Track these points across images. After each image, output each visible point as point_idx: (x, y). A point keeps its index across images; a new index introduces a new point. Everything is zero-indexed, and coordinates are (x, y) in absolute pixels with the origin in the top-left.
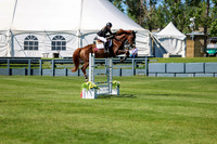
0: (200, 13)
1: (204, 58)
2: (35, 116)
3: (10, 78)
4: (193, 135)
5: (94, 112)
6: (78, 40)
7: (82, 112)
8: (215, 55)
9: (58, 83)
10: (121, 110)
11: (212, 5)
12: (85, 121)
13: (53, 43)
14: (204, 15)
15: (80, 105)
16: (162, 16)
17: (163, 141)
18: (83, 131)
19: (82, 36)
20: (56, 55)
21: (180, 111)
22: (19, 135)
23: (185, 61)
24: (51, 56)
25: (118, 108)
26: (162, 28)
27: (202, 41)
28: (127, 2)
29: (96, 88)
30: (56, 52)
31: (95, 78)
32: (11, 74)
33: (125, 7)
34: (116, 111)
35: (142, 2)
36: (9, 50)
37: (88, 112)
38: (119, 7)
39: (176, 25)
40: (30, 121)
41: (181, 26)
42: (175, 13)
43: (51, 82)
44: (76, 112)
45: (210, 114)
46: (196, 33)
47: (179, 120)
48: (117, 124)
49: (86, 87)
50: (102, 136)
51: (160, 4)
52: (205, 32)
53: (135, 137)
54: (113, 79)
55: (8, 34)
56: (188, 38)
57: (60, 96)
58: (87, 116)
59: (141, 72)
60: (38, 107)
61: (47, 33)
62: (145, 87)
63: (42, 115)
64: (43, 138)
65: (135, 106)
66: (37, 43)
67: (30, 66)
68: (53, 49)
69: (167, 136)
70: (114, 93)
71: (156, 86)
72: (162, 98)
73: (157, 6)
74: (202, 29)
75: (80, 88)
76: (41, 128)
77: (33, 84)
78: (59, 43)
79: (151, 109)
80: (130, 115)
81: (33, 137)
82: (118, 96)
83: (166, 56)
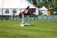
0: (52, 3)
1: (53, 15)
2: (8, 31)
3: (2, 21)
4: (50, 36)
5: (24, 30)
6: (20, 11)
7: (21, 30)
8: (55, 15)
9: (15, 22)
10: (31, 29)
11: (55, 2)
12: (21, 32)
13: (13, 12)
14: (53, 4)
15: (20, 28)
16: (42, 4)
17: (42, 37)
18: (21, 35)
19: (21, 10)
20: (14, 15)
21: (47, 29)
22: (4, 36)
23: (48, 16)
24: (12, 15)
25: (30, 29)
26: (42, 8)
27: (52, 11)
28: (33, 1)
29: (24, 23)
30: (14, 14)
31: (24, 21)
32: (2, 20)
33: (32, 2)
34: (29, 29)
35: (36, 1)
36: (2, 13)
37: (22, 30)
38: (30, 2)
39: (45, 7)
40: (7, 32)
41: (47, 7)
42: (45, 4)
43: (12, 22)
44: (19, 30)
45: (54, 30)
46: (51, 9)
47: (46, 32)
48: (30, 33)
49: (22, 23)
50: (26, 36)
51: (41, 1)
52: (53, 9)
53: (35, 36)
54: (29, 21)
55: (1, 9)
56: (48, 10)
57: (15, 25)
58: (22, 31)
59: (36, 19)
60: (9, 28)
61: (11, 9)
62: (37, 23)
63: (10, 31)
64: (10, 37)
65: (35, 28)
66: (9, 12)
67: (7, 18)
68: (13, 13)
69: (43, 36)
70: (29, 25)
71: (40, 23)
72: (42, 26)
73: (40, 2)
74: (52, 8)
75: (20, 23)
76: (10, 34)
77: (8, 22)
78: (14, 12)
79: (39, 29)
80: (33, 30)
81: (8, 36)
82: (30, 25)
83: (43, 15)
